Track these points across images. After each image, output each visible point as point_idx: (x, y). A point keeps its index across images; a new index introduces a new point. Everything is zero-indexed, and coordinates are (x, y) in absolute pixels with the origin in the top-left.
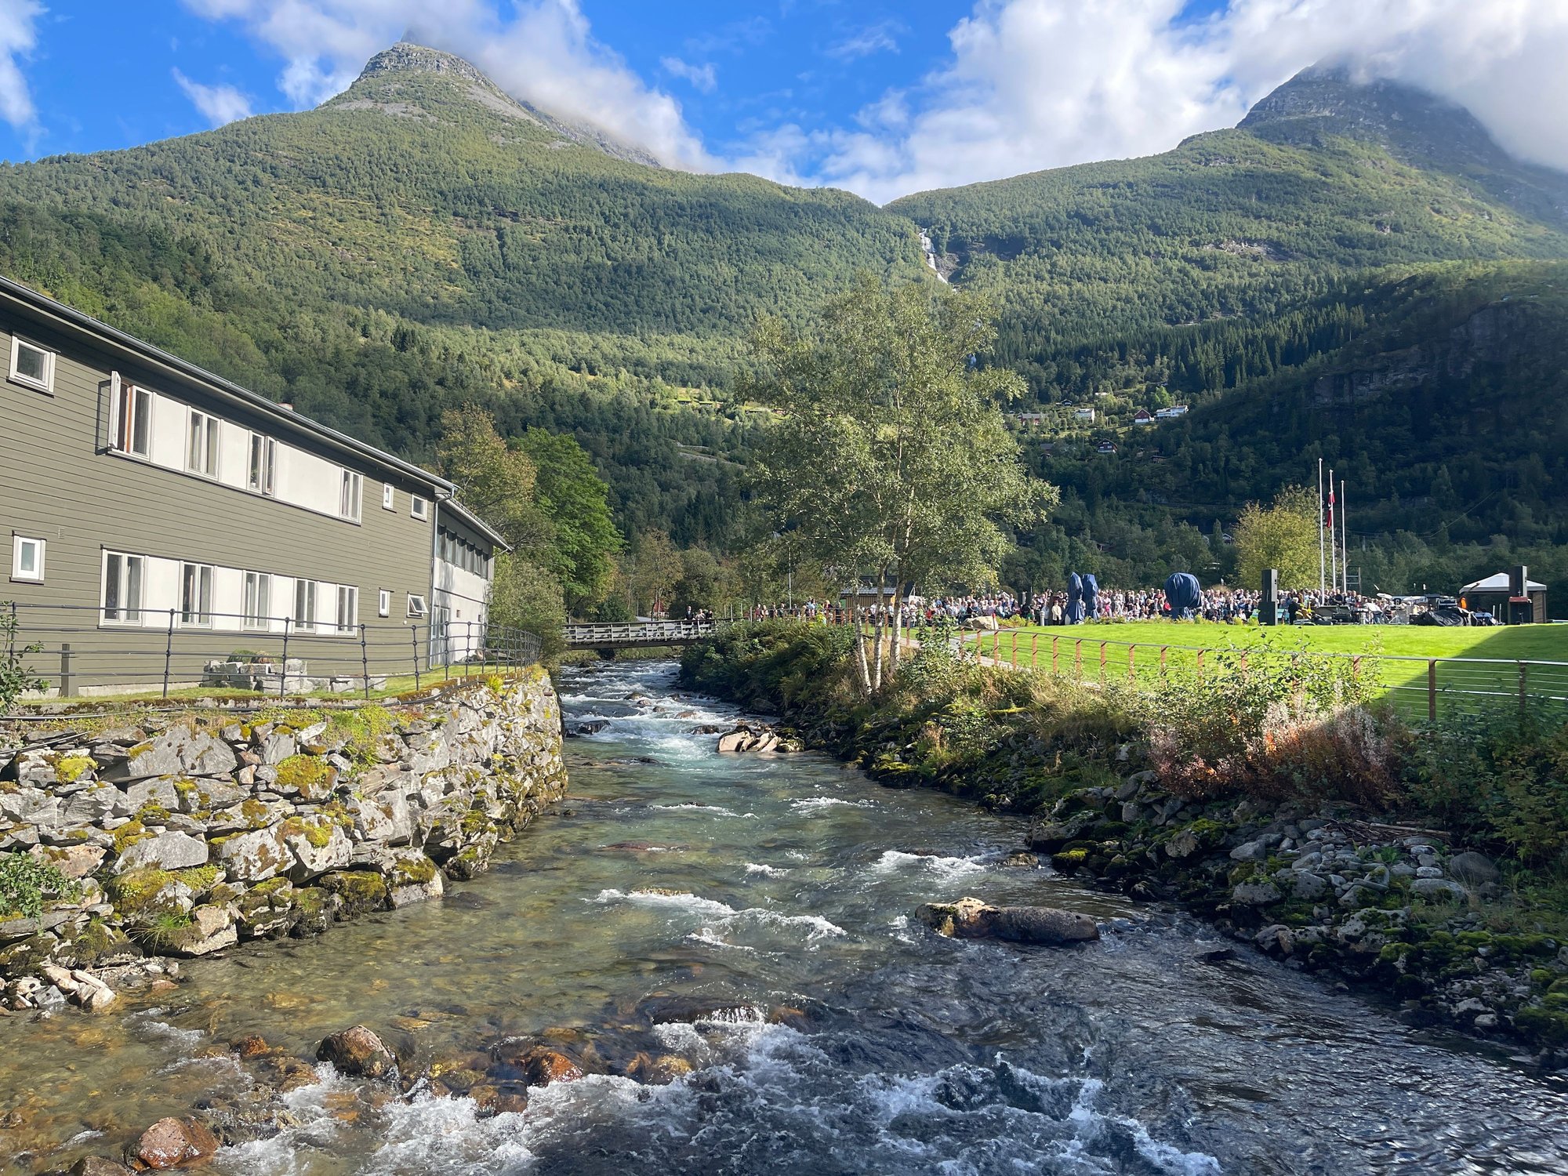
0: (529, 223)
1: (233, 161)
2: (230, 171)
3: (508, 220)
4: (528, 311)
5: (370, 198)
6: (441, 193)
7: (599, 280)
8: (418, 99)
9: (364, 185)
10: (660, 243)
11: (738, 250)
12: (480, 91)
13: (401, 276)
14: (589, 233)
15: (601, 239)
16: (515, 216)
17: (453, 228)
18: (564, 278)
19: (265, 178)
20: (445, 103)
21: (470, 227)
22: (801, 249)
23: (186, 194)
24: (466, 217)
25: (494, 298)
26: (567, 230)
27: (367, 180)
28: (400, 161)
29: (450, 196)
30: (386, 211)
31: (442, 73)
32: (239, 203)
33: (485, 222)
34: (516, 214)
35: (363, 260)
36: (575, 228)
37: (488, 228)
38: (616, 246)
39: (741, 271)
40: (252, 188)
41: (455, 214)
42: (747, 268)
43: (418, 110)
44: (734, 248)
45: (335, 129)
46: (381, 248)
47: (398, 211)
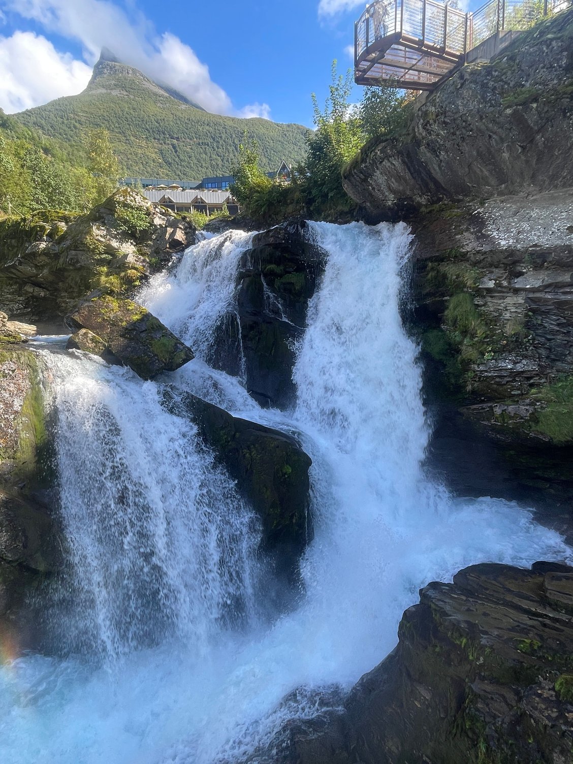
0: (184, 142)
1: (63, 118)
2: (63, 123)
3: (175, 141)
4: (194, 179)
5: (120, 133)
6: (147, 129)
7: (218, 165)
8: (124, 88)
9: (117, 127)
10: (236, 149)
11: (267, 151)
12: (146, 83)
13: (141, 166)
14: (208, 145)
15: (213, 148)
16: (177, 139)
17: (155, 144)
18: (204, 165)
19: (77, 125)
20: (135, 89)
21: (161, 144)
22: (290, 150)
23: (50, 133)
24: (159, 140)
25: (180, 174)
26: (199, 144)
27: (117, 125)
28: (127, 116)
29: (151, 131)
30: (128, 138)
31: (130, 75)
32: (71, 137)
33: (167, 142)
34: (178, 138)
35: (126, 159)
36: (202, 143)
37: (168, 144)
38: (220, 150)
39: (270, 160)
40: (74, 130)
41: (155, 139)
42: (272, 158)
43: (125, 93)
44: (265, 150)
45: (97, 103)
46: (131, 154)
47: (132, 138)
